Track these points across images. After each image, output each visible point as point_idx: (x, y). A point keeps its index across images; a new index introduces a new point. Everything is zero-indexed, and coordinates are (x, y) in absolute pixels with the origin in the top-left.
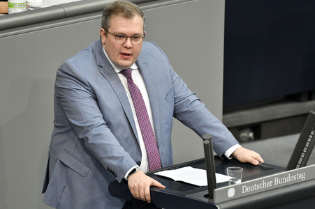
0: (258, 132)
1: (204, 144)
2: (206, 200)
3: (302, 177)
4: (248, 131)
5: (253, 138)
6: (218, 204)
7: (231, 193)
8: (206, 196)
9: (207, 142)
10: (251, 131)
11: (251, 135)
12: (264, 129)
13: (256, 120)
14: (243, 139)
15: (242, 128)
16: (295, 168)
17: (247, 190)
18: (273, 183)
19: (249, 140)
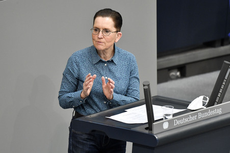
0: (183, 71)
2: (147, 132)
3: (219, 112)
4: (176, 70)
5: (179, 76)
6: (156, 134)
7: (166, 126)
8: (146, 129)
9: (146, 87)
10: (178, 71)
11: (178, 74)
12: (188, 69)
13: (182, 62)
14: (173, 77)
15: (171, 69)
16: (213, 105)
17: (178, 123)
18: (197, 117)
19: (177, 78)
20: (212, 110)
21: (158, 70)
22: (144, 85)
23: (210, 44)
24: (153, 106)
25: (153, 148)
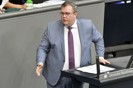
0: (115, 54)
1: (96, 59)
2: (96, 79)
3: (132, 71)
4: (111, 54)
6: (101, 80)
7: (106, 76)
8: (96, 77)
9: (97, 58)
10: (112, 54)
11: (112, 56)
12: (117, 54)
13: (114, 50)
14: (109, 57)
15: (109, 53)
16: (129, 68)
17: (111, 75)
18: (121, 74)
19: (112, 58)
20: (128, 70)
21: (105, 53)
22: (96, 57)
23: (128, 43)
24: (100, 65)
25: (99, 87)
